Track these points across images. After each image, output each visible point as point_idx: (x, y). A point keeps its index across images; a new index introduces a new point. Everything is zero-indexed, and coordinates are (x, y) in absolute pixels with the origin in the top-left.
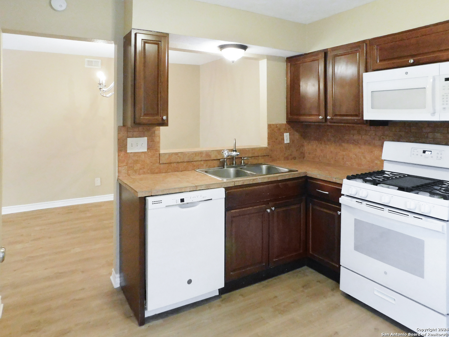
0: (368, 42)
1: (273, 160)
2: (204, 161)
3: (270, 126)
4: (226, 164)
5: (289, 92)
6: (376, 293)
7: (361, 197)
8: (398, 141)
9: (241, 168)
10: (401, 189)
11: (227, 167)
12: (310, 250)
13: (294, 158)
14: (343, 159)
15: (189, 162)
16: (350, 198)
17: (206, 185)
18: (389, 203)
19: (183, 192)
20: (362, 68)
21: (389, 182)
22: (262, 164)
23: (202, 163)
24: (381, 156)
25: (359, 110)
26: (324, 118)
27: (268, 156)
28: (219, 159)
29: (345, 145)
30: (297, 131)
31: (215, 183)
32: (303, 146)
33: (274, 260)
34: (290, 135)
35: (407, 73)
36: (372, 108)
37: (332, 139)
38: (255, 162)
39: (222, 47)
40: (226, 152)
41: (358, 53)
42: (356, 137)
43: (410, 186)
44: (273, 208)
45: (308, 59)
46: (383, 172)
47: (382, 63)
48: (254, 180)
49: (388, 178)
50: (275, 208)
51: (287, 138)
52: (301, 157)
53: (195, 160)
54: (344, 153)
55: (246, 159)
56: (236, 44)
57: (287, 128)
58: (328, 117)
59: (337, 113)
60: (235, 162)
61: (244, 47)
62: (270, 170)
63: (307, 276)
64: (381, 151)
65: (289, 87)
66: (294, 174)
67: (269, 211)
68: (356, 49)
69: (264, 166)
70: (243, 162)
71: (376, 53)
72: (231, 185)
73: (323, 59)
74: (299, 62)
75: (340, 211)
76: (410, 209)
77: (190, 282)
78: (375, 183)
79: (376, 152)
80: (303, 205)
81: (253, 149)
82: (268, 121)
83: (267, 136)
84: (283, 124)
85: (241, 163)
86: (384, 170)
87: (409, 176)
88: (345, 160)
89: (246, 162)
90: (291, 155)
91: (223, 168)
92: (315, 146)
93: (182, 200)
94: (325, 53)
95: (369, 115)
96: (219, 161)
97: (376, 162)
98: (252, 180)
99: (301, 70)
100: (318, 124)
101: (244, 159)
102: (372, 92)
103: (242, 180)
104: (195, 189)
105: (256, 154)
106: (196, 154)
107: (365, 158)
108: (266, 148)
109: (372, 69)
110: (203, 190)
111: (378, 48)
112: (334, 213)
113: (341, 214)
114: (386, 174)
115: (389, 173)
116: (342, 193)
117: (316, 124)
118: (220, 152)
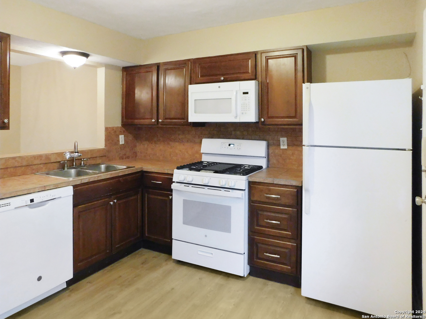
0: (192, 61)
1: (109, 160)
2: (43, 164)
3: (107, 129)
4: (66, 165)
5: (125, 97)
6: (199, 253)
7: (188, 181)
8: (212, 138)
9: (81, 169)
10: (216, 172)
11: (68, 169)
12: (146, 233)
13: (128, 157)
14: (170, 155)
15: (27, 166)
16: (179, 184)
17: (54, 184)
18: (208, 183)
19: (31, 193)
20: (188, 80)
21: (207, 168)
22: (99, 164)
23: (42, 166)
24: (200, 150)
25: (185, 114)
26: (156, 121)
27: (105, 156)
28: (60, 162)
29: (172, 144)
30: (130, 133)
31: (63, 182)
32: (135, 146)
33: (116, 246)
34: (124, 136)
35: (219, 87)
36: (195, 112)
37: (161, 139)
38: (93, 162)
39: (64, 53)
40: (68, 154)
41: (184, 69)
42: (181, 137)
43: (221, 169)
44: (115, 201)
45: (143, 70)
46: (202, 162)
47: (202, 78)
48: (98, 177)
49: (206, 166)
50: (117, 200)
51: (122, 139)
52: (135, 156)
53: (35, 163)
54: (171, 150)
55: (86, 160)
56: (80, 52)
57: (122, 131)
58: (160, 120)
59: (167, 117)
60: (75, 163)
61: (86, 55)
62: (108, 169)
63: (144, 255)
64: (200, 147)
65: (125, 93)
66: (133, 170)
67: (112, 203)
68: (183, 66)
69: (103, 165)
70: (82, 163)
71: (198, 71)
72: (78, 183)
73: (156, 71)
74: (134, 72)
75: (172, 195)
76: (222, 185)
77: (39, 279)
78: (199, 170)
79: (196, 148)
80: (139, 196)
81: (91, 151)
82: (105, 125)
83: (104, 138)
84: (119, 127)
85: (81, 164)
86: (202, 160)
87: (220, 163)
88: (172, 156)
89: (85, 163)
90: (125, 154)
91: (63, 170)
92: (146, 146)
93: (32, 201)
94: (158, 66)
95: (193, 118)
96: (59, 163)
97: (196, 155)
98: (97, 177)
99: (137, 79)
100: (151, 126)
101: (84, 160)
102: (195, 100)
103: (89, 178)
104: (44, 189)
105: (95, 156)
106: (35, 158)
107: (187, 152)
108: (103, 149)
109: (195, 82)
110: (51, 189)
111: (199, 66)
112: (166, 199)
113: (172, 198)
114: (204, 163)
115: (206, 163)
116: (173, 181)
117: (149, 126)
118: (62, 154)
